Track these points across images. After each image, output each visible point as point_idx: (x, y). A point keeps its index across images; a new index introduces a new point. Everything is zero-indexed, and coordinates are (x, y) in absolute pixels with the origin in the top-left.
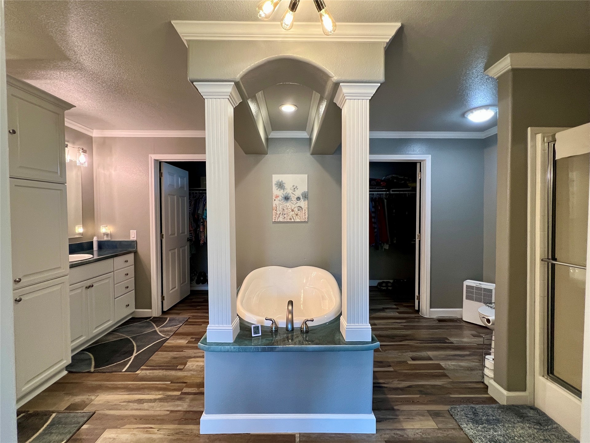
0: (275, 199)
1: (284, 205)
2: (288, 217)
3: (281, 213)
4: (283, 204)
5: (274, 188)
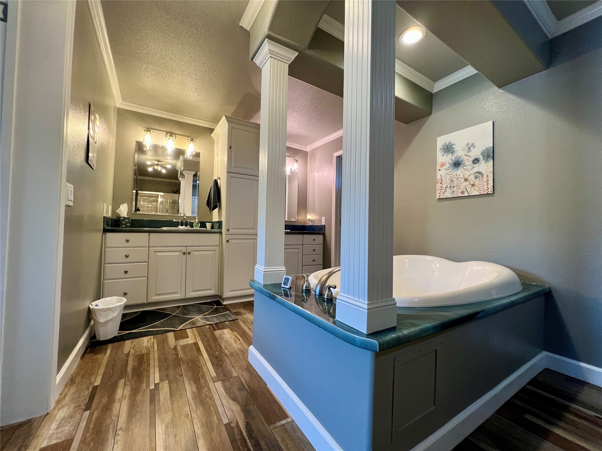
0: (440, 168)
1: (453, 175)
2: (459, 190)
3: (449, 186)
4: (451, 173)
5: (439, 154)
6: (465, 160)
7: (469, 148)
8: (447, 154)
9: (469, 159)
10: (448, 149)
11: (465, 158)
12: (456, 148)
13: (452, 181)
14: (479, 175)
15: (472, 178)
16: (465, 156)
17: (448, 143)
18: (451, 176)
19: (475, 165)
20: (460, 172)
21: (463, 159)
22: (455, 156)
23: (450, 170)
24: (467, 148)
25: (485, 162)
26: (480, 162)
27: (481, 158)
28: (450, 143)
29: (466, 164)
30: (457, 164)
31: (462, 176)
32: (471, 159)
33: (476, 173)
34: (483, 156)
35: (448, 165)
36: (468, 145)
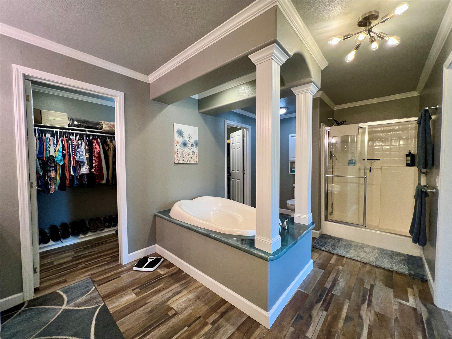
0: (176, 144)
3: (181, 156)
5: (176, 135)
6: (188, 143)
7: (190, 137)
8: (180, 136)
9: (190, 143)
10: (180, 133)
11: (188, 142)
12: (184, 134)
13: (183, 154)
14: (194, 153)
15: (191, 154)
16: (188, 141)
17: (180, 130)
18: (182, 150)
19: (192, 148)
20: (186, 149)
21: (187, 142)
22: (184, 139)
23: (182, 147)
24: (189, 137)
25: (196, 147)
26: (194, 147)
27: (194, 145)
28: (181, 130)
29: (189, 146)
30: (185, 144)
31: (187, 152)
32: (191, 144)
33: (193, 152)
34: (195, 144)
35: (180, 143)
36: (189, 135)
